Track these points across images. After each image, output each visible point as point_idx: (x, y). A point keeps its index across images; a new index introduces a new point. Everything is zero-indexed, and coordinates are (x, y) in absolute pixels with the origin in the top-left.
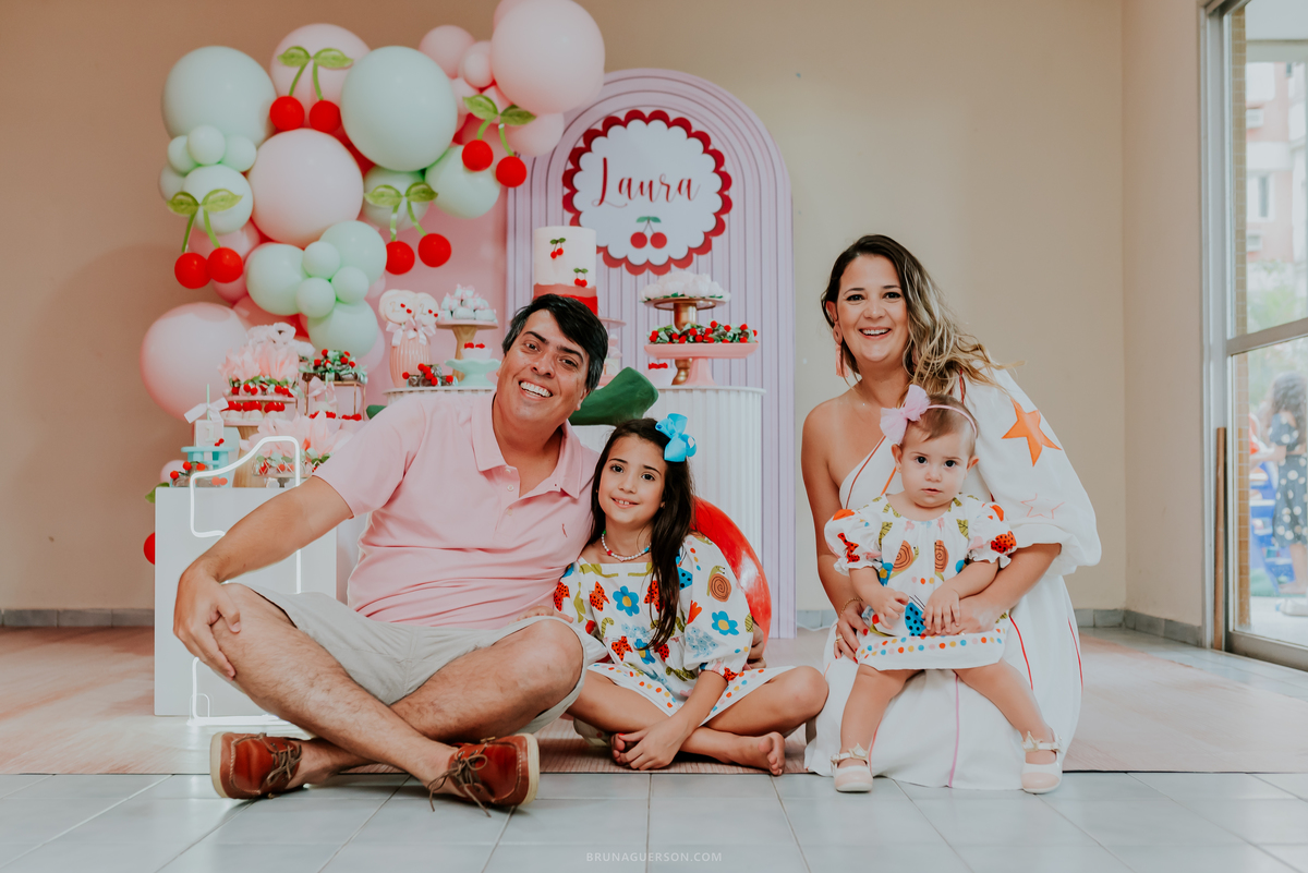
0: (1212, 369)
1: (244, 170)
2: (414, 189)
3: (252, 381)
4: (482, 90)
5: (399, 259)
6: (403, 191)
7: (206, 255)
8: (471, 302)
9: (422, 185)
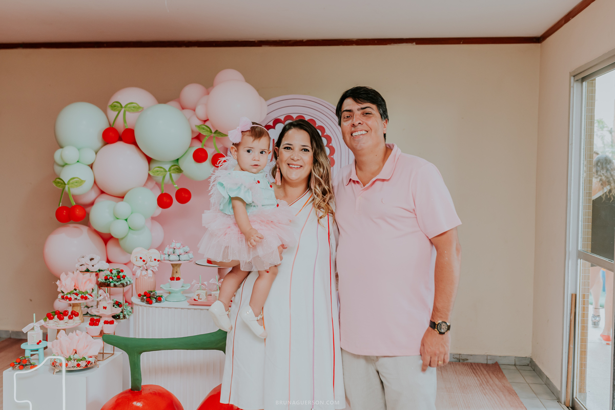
0: (570, 264)
1: (90, 163)
2: (172, 168)
3: (70, 293)
4: (205, 121)
5: (164, 201)
6: (167, 169)
7: (70, 207)
8: (178, 252)
9: (176, 167)
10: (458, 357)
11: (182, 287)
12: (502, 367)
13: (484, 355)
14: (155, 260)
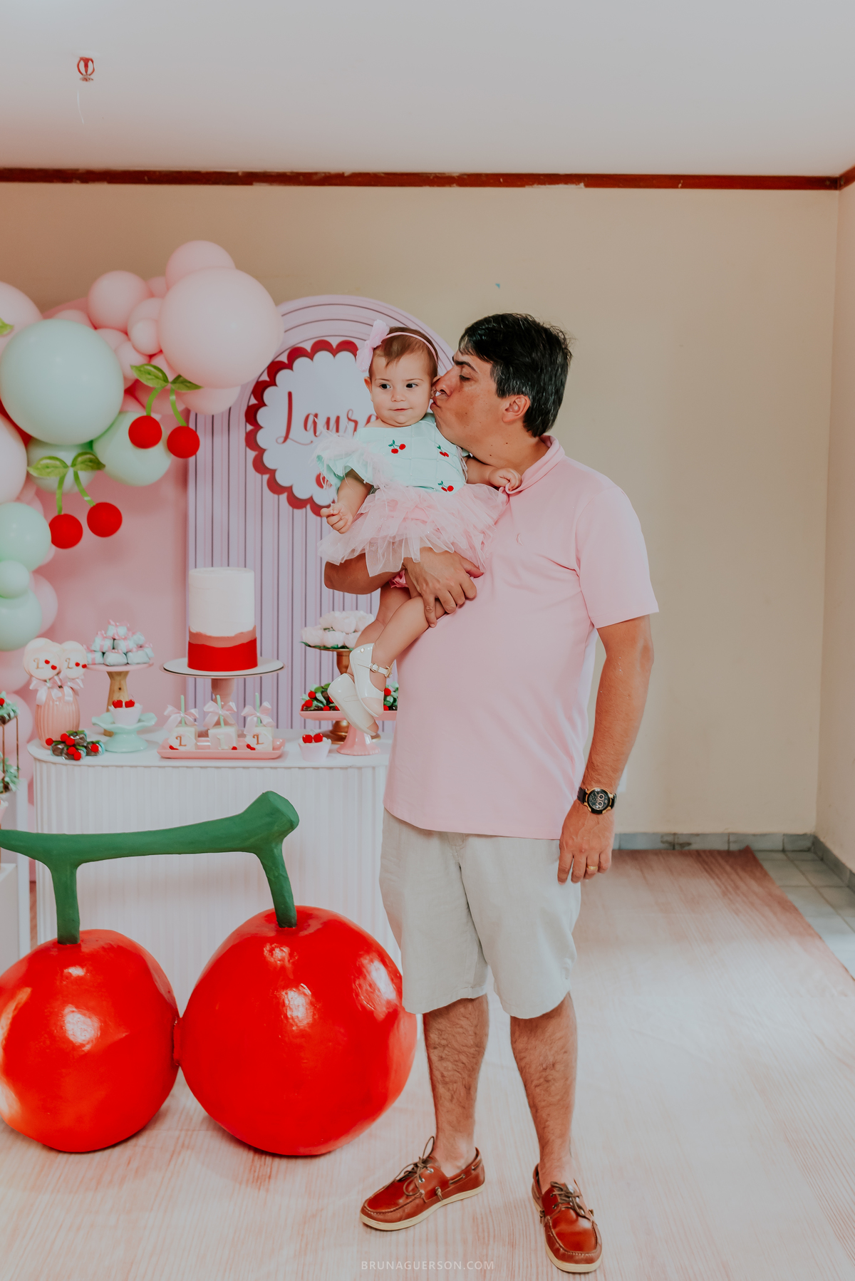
2: (80, 459)
4: (151, 357)
5: (64, 532)
6: (69, 462)
8: (123, 646)
9: (88, 456)
10: (670, 839)
11: (140, 721)
12: (759, 856)
13: (721, 835)
14: (77, 665)
